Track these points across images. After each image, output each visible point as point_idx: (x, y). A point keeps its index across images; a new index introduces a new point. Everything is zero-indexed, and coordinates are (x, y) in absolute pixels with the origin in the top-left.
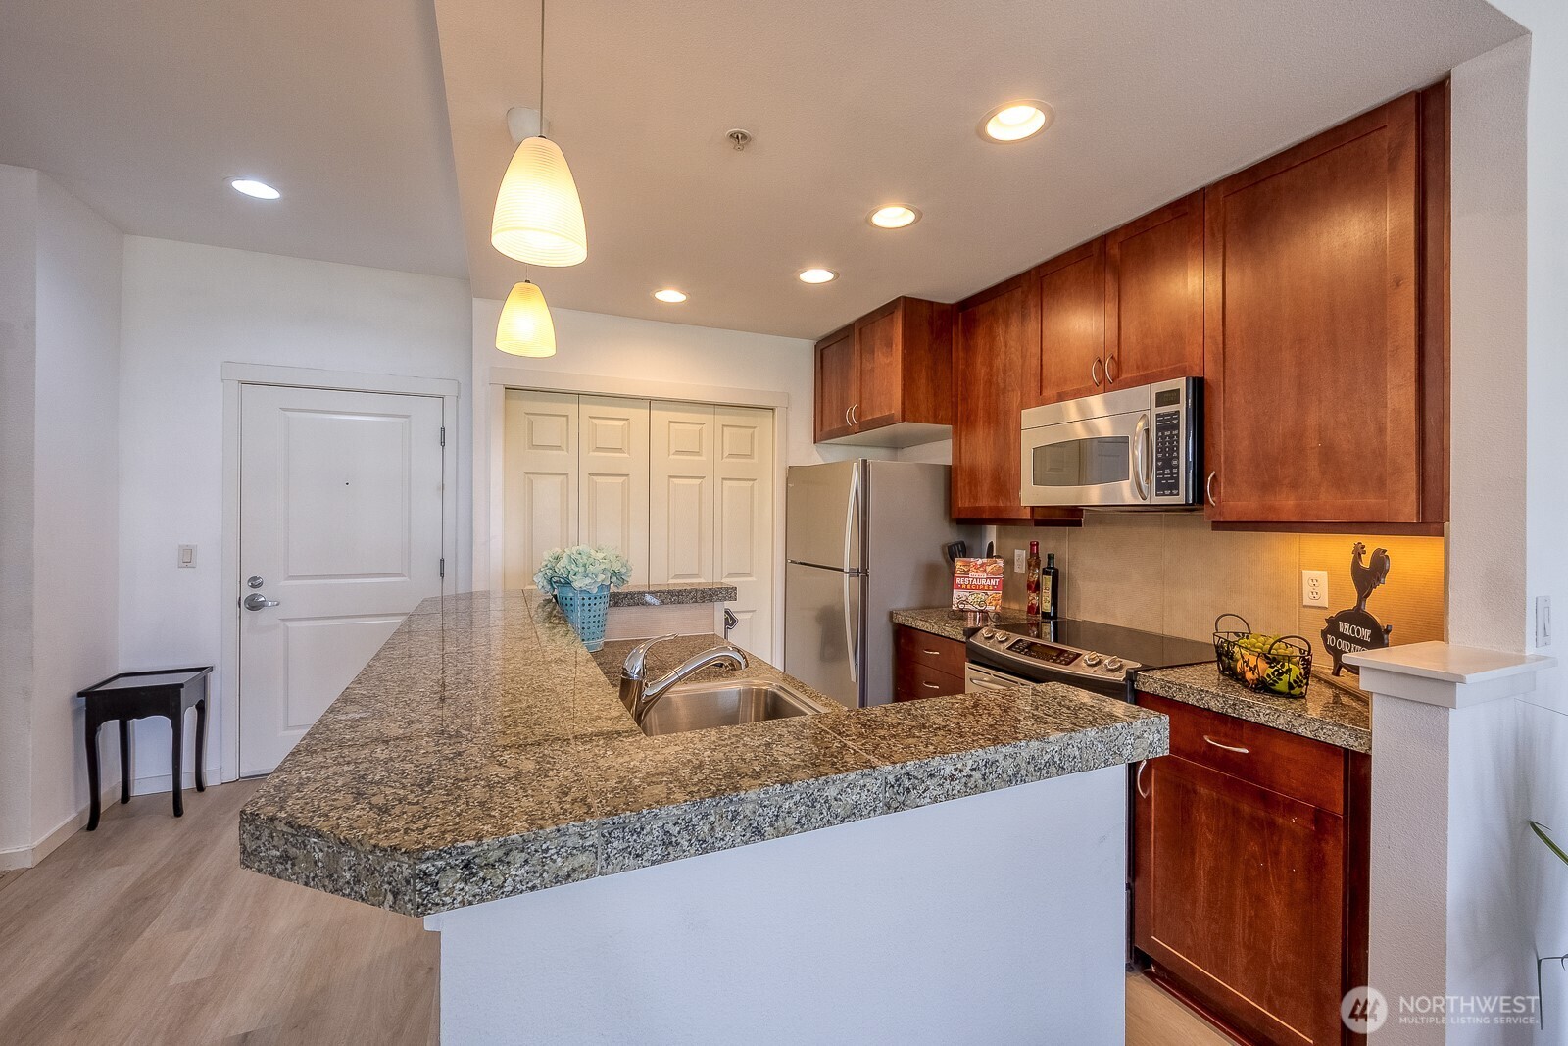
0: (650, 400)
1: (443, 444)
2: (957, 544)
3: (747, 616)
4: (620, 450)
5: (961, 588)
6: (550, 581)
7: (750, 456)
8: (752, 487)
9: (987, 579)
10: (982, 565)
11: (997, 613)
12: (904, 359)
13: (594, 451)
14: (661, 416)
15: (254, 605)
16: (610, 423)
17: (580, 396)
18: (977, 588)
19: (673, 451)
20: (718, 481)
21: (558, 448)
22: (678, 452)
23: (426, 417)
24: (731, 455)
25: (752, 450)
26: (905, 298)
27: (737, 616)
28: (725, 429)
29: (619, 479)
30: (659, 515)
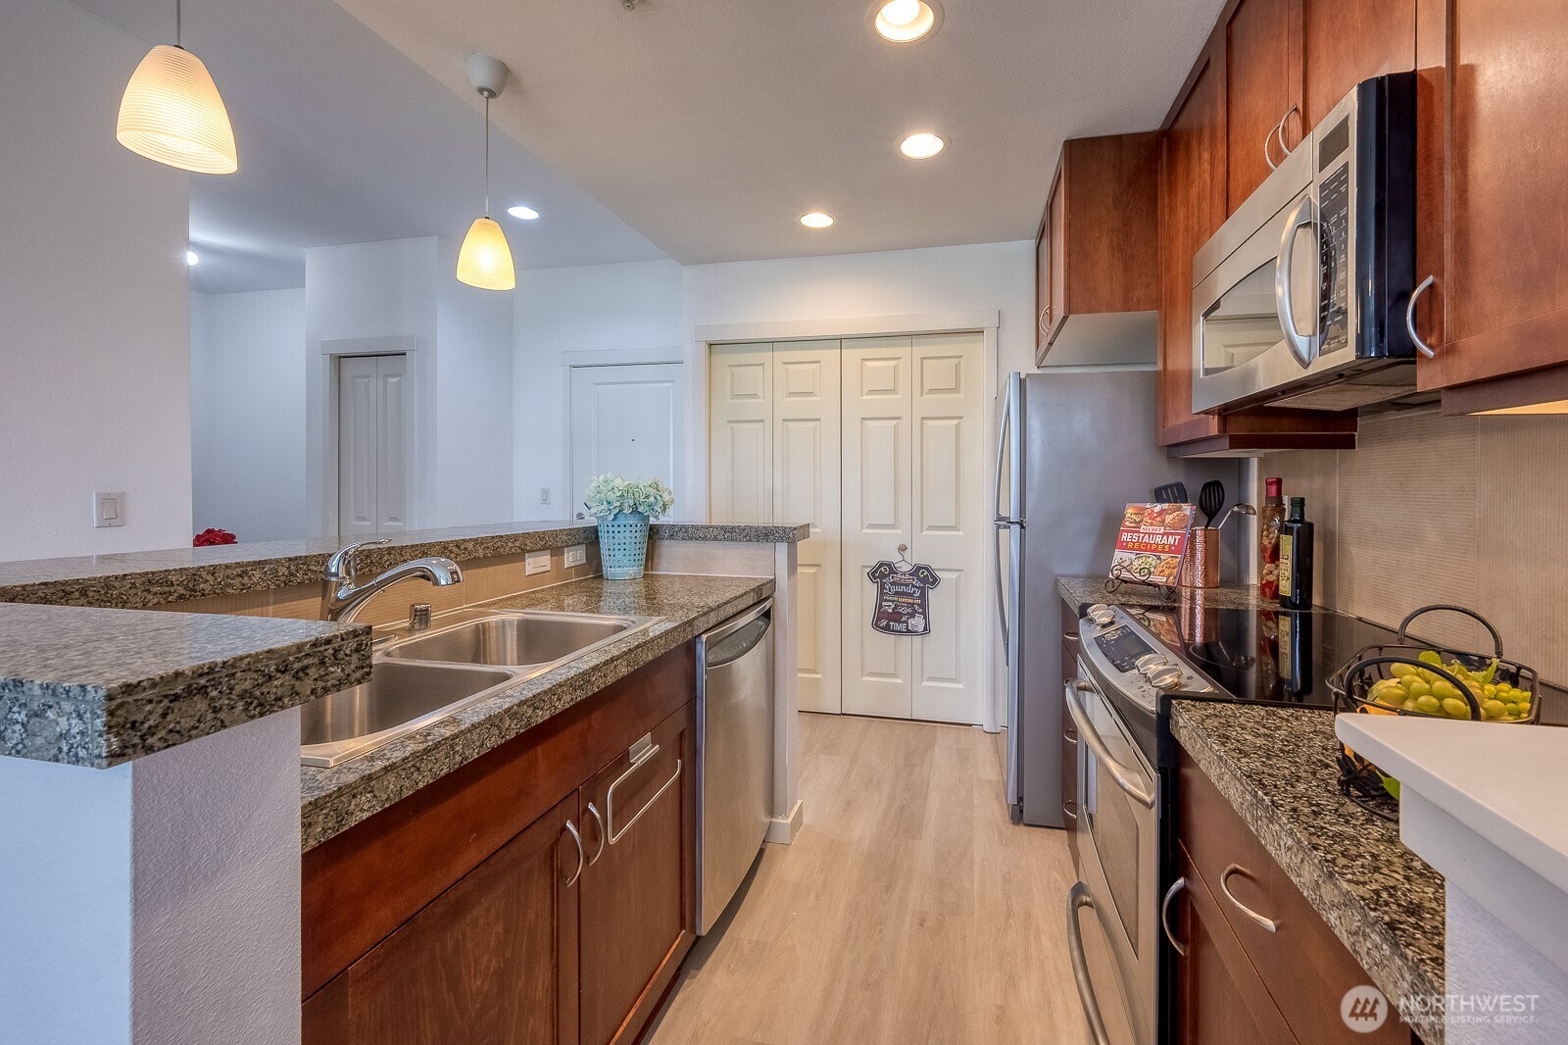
0: (841, 339)
2: (1171, 486)
3: (954, 575)
4: (812, 394)
5: (1125, 548)
7: (956, 390)
8: (958, 425)
9: (1163, 535)
10: (1160, 514)
11: (1169, 588)
13: (787, 396)
14: (852, 355)
16: (803, 367)
17: (772, 343)
18: (1147, 548)
19: (865, 390)
20: (917, 421)
22: (872, 392)
24: (931, 390)
25: (958, 381)
27: (939, 574)
28: (925, 361)
29: (812, 425)
30: (852, 459)
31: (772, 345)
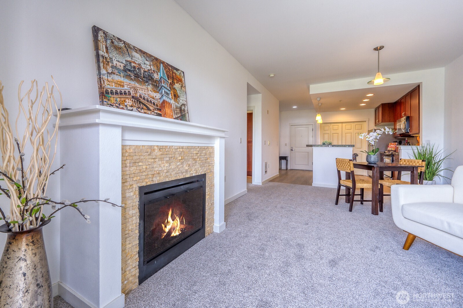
0: (342, 122)
1: (313, 130)
4: (337, 130)
5: (389, 147)
7: (361, 129)
9: (394, 146)
10: (393, 144)
12: (382, 113)
13: (333, 130)
14: (344, 125)
15: (292, 150)
16: (335, 126)
18: (392, 147)
19: (346, 129)
20: (355, 134)
21: (328, 130)
26: (382, 104)
29: (337, 134)
30: (344, 139)
31: (331, 123)
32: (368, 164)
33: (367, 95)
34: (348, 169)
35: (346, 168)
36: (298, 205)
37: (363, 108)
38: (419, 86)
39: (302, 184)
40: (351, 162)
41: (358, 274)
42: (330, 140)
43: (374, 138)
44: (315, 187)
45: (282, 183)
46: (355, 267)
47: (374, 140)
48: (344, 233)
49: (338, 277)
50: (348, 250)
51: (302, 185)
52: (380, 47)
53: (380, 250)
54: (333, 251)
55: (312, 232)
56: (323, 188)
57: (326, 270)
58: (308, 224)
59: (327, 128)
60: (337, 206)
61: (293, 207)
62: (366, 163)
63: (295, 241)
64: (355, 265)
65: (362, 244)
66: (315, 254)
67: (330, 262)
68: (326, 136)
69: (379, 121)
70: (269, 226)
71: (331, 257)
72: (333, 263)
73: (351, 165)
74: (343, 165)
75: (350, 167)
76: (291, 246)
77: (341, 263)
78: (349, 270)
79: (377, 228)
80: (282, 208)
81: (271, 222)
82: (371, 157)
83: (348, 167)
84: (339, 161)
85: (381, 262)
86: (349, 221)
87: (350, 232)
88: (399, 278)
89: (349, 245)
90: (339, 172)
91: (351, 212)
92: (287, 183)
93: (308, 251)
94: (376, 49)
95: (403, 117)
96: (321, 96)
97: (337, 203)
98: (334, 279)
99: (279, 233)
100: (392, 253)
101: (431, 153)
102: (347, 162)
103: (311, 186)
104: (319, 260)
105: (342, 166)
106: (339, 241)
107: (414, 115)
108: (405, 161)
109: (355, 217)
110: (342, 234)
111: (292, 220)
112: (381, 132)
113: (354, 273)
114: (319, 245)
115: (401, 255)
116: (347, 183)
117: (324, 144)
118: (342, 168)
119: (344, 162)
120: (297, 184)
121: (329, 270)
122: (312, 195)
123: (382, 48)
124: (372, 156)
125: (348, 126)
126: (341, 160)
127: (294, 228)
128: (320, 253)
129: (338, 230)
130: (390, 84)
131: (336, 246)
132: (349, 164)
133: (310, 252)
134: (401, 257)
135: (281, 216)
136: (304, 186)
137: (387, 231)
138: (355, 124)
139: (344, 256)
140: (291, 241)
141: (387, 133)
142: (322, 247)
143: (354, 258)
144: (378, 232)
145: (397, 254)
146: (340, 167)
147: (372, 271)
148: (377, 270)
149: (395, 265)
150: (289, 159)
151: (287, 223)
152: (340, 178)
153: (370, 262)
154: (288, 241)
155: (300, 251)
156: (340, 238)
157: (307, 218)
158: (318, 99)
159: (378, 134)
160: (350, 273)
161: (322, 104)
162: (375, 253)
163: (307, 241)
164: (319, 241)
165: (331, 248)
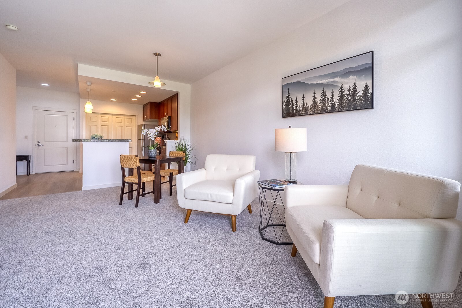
0: (112, 114)
1: (74, 120)
4: (107, 122)
5: (156, 141)
6: (92, 137)
7: (131, 123)
8: (132, 128)
10: (159, 138)
12: (150, 110)
13: (102, 122)
14: (114, 117)
15: (39, 145)
16: (105, 118)
18: (158, 141)
20: (125, 127)
21: (95, 121)
22: (117, 122)
23: (71, 116)
24: (127, 123)
25: (132, 122)
26: (150, 102)
28: (126, 119)
29: (107, 126)
30: (114, 132)
31: (99, 113)
32: (149, 158)
33: (140, 92)
34: (134, 165)
35: (132, 165)
36: (73, 221)
37: (134, 102)
38: (177, 94)
39: (65, 191)
40: (137, 158)
41: (166, 261)
42: (98, 132)
43: (154, 134)
44: (86, 191)
45: (30, 197)
46: (161, 257)
47: (154, 136)
48: (140, 230)
49: (153, 275)
50: (150, 245)
51: (67, 193)
52: (158, 54)
53: (172, 232)
54: (138, 253)
55: (108, 245)
56: (97, 189)
57: (140, 276)
58: (98, 239)
59: (94, 119)
60: (122, 205)
61: (66, 225)
62: (147, 158)
63: (91, 268)
64: (161, 255)
65: (158, 234)
66: (122, 267)
67: (140, 267)
68: (94, 128)
69: (147, 117)
70: (36, 270)
71: (139, 261)
72: (143, 265)
73: (137, 160)
74: (129, 161)
75: (137, 163)
76: (88, 276)
77: (151, 261)
78: (159, 263)
79: (163, 214)
80: (47, 233)
81: (38, 261)
82: (151, 152)
83: (134, 163)
84: (124, 158)
85: (177, 241)
86: (139, 217)
87: (145, 228)
88: (191, 247)
89: (149, 240)
90: (123, 169)
91: (137, 208)
92: (39, 195)
93: (113, 269)
94: (155, 54)
95: (166, 116)
96: (92, 81)
97: (121, 203)
98: (151, 279)
99: (60, 271)
100: (180, 230)
101: (185, 145)
102: (133, 158)
103: (80, 191)
104: (129, 271)
105: (127, 163)
106: (139, 241)
107: (173, 116)
108: (173, 153)
109: (143, 211)
110: (139, 232)
111: (72, 243)
112: (158, 129)
113: (164, 263)
114: (122, 255)
115: (185, 228)
116: (133, 179)
117: (93, 138)
118: (127, 165)
119: (130, 158)
120: (58, 193)
121: (143, 275)
122: (87, 202)
123: (159, 55)
124: (152, 150)
125: (119, 119)
126: (126, 157)
127: (82, 252)
128: (126, 263)
129: (134, 230)
130: (165, 88)
131: (139, 248)
132: (135, 160)
133: (115, 268)
134: (186, 230)
135: (53, 245)
136: (71, 193)
137: (171, 214)
138: (126, 117)
139: (150, 253)
140: (85, 271)
141: (163, 130)
142: (126, 255)
143: (158, 249)
144: (165, 217)
145: (183, 229)
146: (125, 164)
147: (174, 252)
148: (177, 249)
149: (185, 238)
150: (32, 159)
151: (67, 250)
152: (124, 176)
153: (170, 246)
154: (80, 273)
155: (102, 275)
156: (139, 238)
157: (94, 233)
158: (88, 84)
159: (157, 131)
160: (160, 265)
161: (91, 89)
162: (170, 236)
163: (106, 258)
164: (120, 251)
165: (134, 252)
